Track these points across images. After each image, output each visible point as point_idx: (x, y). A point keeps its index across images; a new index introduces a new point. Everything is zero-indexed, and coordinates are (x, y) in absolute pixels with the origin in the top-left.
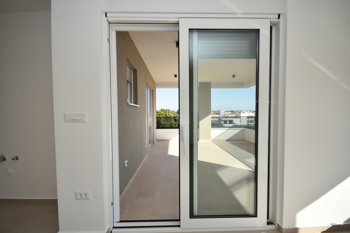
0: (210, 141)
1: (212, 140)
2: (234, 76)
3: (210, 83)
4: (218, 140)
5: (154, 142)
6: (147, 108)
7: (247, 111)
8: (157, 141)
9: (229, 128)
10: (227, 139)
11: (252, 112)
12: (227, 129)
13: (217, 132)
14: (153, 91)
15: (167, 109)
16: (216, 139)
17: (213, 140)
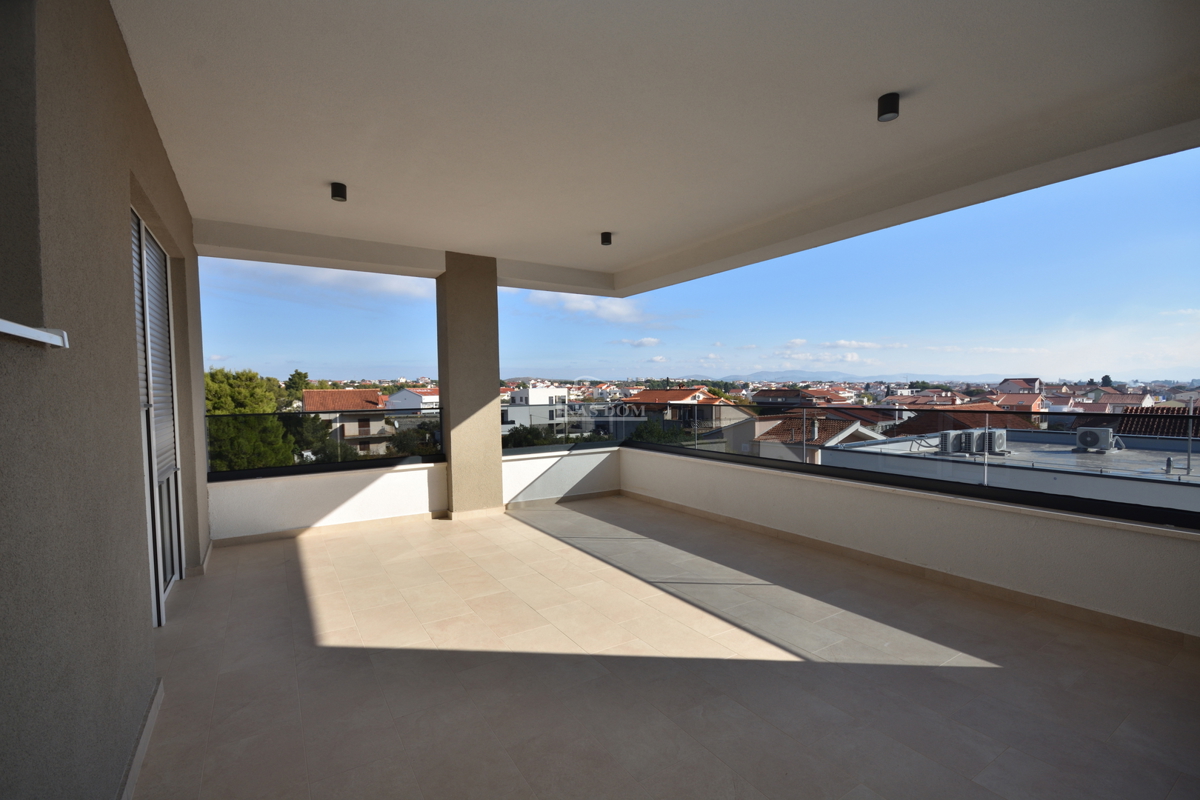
0: (498, 512)
1: (507, 506)
2: (606, 238)
3: (494, 259)
4: (530, 504)
5: (195, 561)
6: (141, 362)
7: (543, 382)
8: (214, 547)
9: (566, 453)
10: (561, 496)
11: (556, 384)
12: (562, 456)
13: (523, 472)
14: (179, 263)
15: (240, 370)
16: (520, 499)
17: (509, 507)
